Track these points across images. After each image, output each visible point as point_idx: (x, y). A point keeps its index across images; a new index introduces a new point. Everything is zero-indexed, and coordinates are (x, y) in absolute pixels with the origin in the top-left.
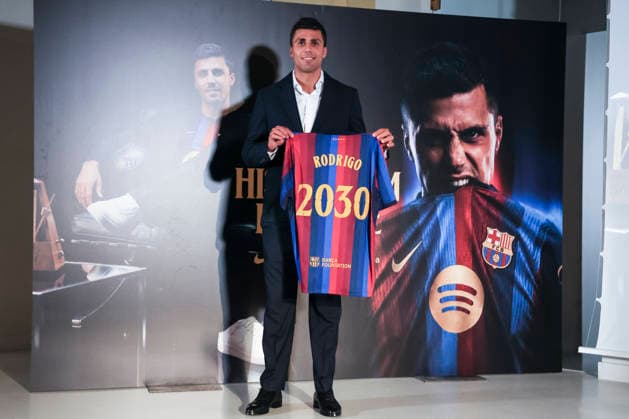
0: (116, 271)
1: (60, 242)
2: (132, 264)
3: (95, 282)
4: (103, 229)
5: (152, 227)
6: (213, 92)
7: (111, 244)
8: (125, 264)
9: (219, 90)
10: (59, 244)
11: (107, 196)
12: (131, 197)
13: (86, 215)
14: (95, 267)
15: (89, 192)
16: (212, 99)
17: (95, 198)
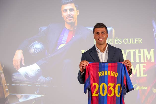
0: (32, 97)
1: (7, 85)
2: (38, 94)
3: (22, 102)
4: (25, 79)
5: (46, 78)
6: (70, 19)
7: (29, 85)
8: (35, 94)
9: (73, 17)
10: (6, 86)
11: (26, 65)
12: (37, 65)
13: (17, 73)
14: (22, 96)
15: (19, 63)
16: (70, 21)
17: (22, 66)
